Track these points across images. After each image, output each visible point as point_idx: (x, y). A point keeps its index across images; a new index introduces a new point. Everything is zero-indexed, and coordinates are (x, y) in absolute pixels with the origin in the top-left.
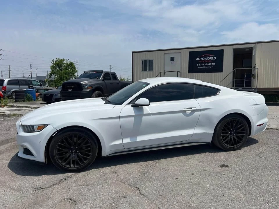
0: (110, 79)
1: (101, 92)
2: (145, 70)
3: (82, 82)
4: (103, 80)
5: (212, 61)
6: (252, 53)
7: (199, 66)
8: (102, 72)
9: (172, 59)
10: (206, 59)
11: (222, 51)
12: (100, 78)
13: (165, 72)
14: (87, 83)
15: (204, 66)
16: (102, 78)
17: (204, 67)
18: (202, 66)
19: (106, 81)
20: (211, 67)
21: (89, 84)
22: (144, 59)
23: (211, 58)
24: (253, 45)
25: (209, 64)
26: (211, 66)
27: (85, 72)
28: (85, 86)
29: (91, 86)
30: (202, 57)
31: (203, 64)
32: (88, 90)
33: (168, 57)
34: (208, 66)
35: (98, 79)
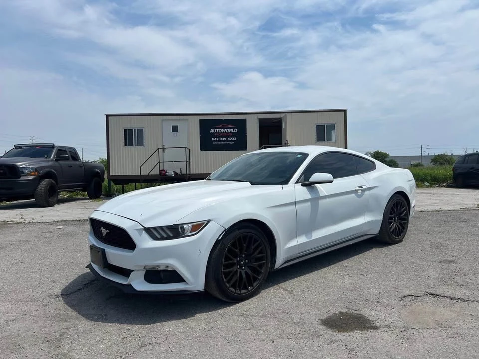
0: (67, 159)
1: (55, 181)
2: (131, 144)
3: (18, 164)
4: (57, 160)
5: (232, 135)
6: (281, 126)
7: (214, 141)
8: (53, 146)
9: (175, 129)
10: (223, 130)
11: (245, 121)
12: (50, 157)
13: (164, 148)
14: (29, 165)
15: (222, 141)
16: (54, 157)
17: (222, 143)
18: (219, 141)
19: (61, 162)
20: (230, 143)
21: (31, 167)
22: (128, 127)
23: (230, 130)
24: (282, 115)
25: (229, 139)
26: (232, 141)
27: (16, 147)
28: (24, 171)
29: (36, 170)
30: (219, 128)
31: (220, 139)
32: (30, 178)
33: (168, 126)
34: (227, 141)
35: (46, 157)
